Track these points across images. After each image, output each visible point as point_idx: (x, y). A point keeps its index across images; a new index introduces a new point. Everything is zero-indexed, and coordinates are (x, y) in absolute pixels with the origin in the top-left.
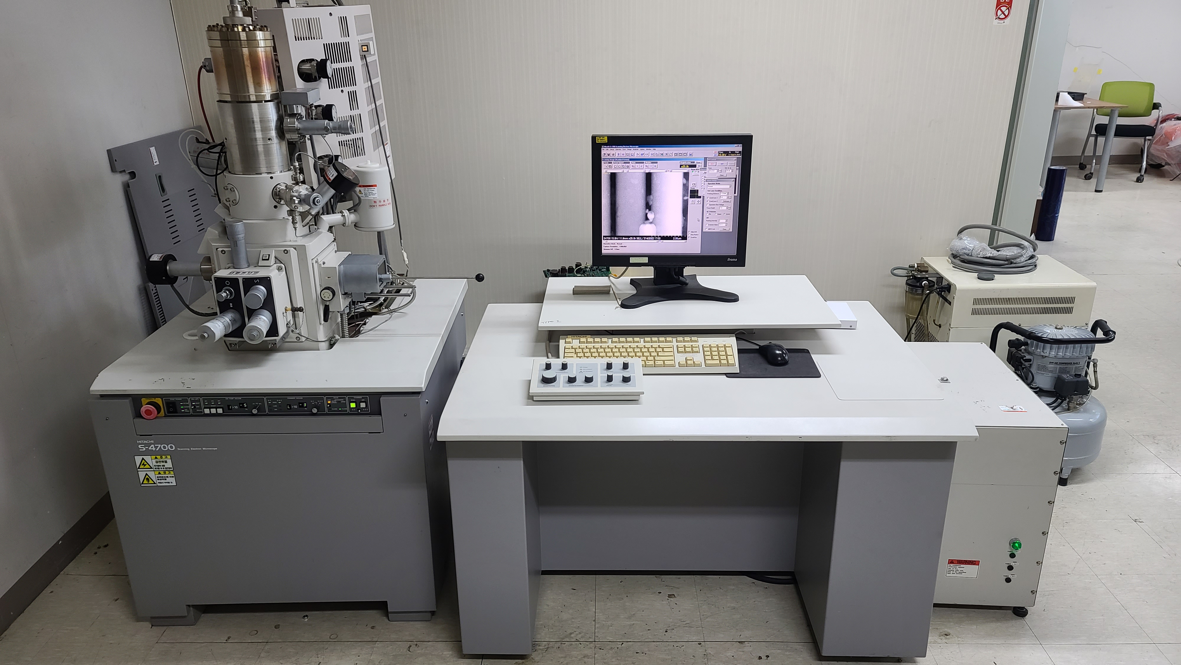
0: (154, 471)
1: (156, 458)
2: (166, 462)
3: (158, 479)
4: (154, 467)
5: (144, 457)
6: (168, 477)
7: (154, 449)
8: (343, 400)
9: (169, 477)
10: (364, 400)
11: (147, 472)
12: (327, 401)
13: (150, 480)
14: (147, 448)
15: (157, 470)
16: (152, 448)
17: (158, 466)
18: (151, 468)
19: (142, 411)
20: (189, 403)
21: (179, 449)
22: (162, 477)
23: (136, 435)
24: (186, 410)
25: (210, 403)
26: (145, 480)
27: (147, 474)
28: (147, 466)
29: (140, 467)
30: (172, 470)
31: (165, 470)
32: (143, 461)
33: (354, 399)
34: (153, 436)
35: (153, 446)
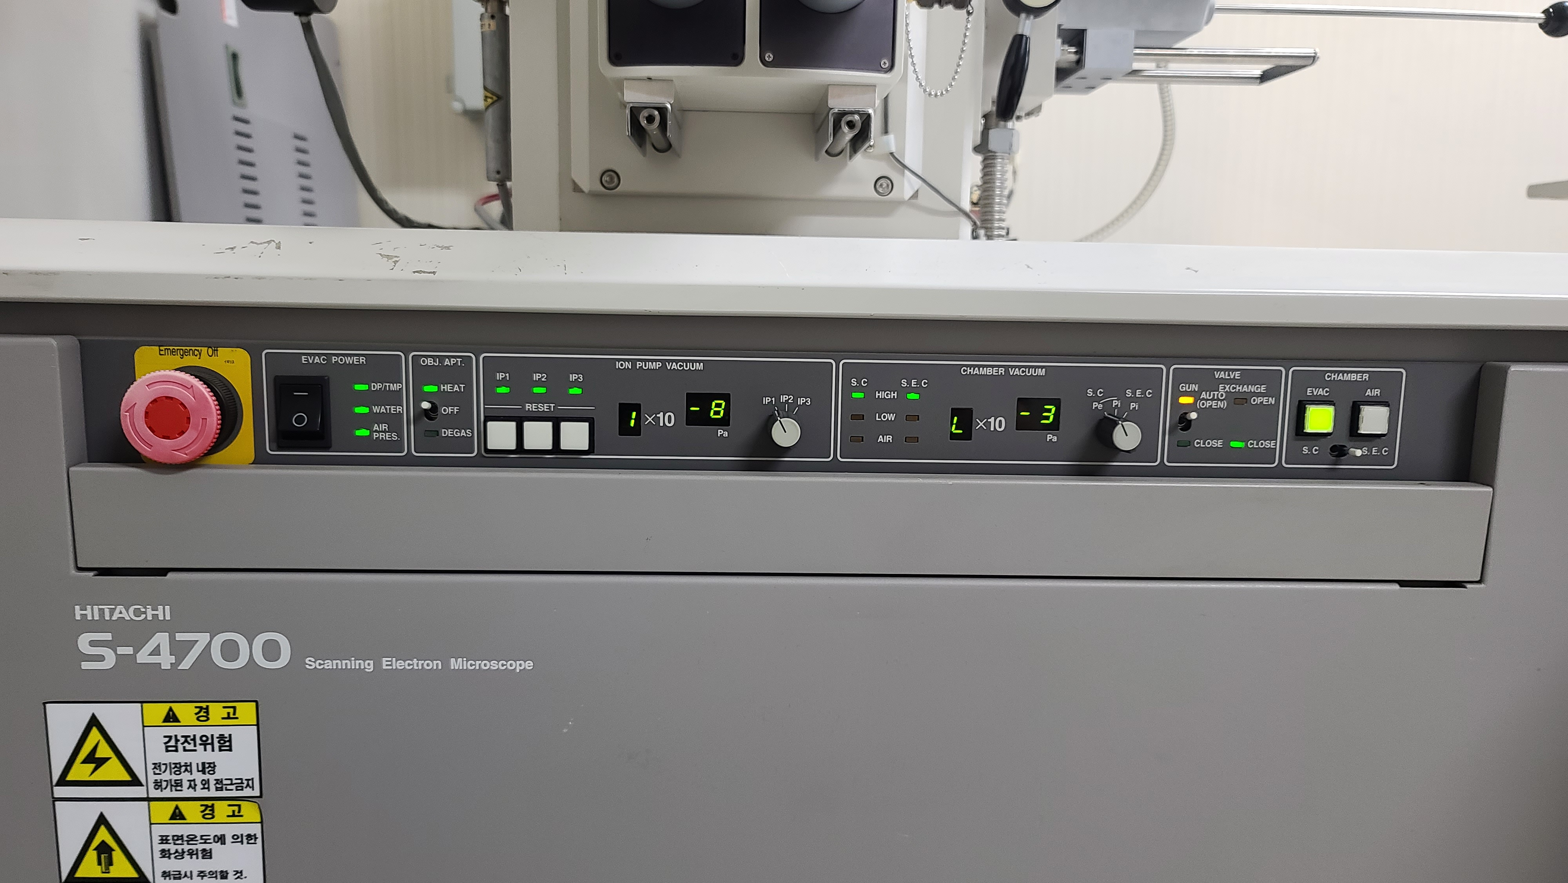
0: (148, 799)
1: (171, 718)
2: (226, 744)
3: (165, 854)
4: (152, 778)
5: (104, 713)
6: (221, 839)
7: (166, 660)
8: (1263, 389)
9: (229, 839)
10: (1377, 392)
11: (107, 809)
12: (1177, 394)
13: (117, 855)
14: (129, 650)
15: (167, 793)
16: (156, 652)
17: (178, 767)
18: (135, 782)
19: (131, 409)
20: (403, 386)
21: (311, 663)
22: (192, 839)
23: (73, 572)
24: (382, 432)
25: (522, 392)
26: (92, 855)
27: (102, 821)
28: (113, 770)
29: (70, 777)
30: (257, 793)
31: (213, 793)
32: (95, 734)
33: (1323, 385)
34: (170, 575)
35: (162, 639)
